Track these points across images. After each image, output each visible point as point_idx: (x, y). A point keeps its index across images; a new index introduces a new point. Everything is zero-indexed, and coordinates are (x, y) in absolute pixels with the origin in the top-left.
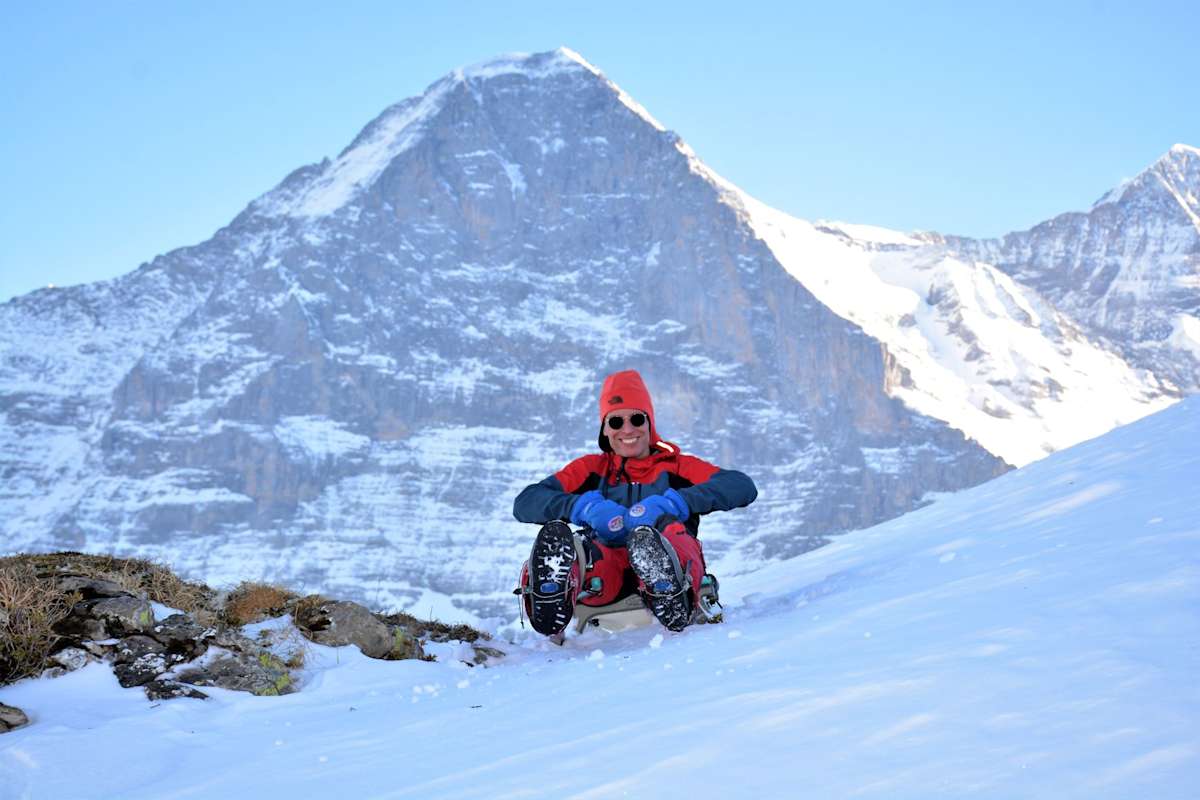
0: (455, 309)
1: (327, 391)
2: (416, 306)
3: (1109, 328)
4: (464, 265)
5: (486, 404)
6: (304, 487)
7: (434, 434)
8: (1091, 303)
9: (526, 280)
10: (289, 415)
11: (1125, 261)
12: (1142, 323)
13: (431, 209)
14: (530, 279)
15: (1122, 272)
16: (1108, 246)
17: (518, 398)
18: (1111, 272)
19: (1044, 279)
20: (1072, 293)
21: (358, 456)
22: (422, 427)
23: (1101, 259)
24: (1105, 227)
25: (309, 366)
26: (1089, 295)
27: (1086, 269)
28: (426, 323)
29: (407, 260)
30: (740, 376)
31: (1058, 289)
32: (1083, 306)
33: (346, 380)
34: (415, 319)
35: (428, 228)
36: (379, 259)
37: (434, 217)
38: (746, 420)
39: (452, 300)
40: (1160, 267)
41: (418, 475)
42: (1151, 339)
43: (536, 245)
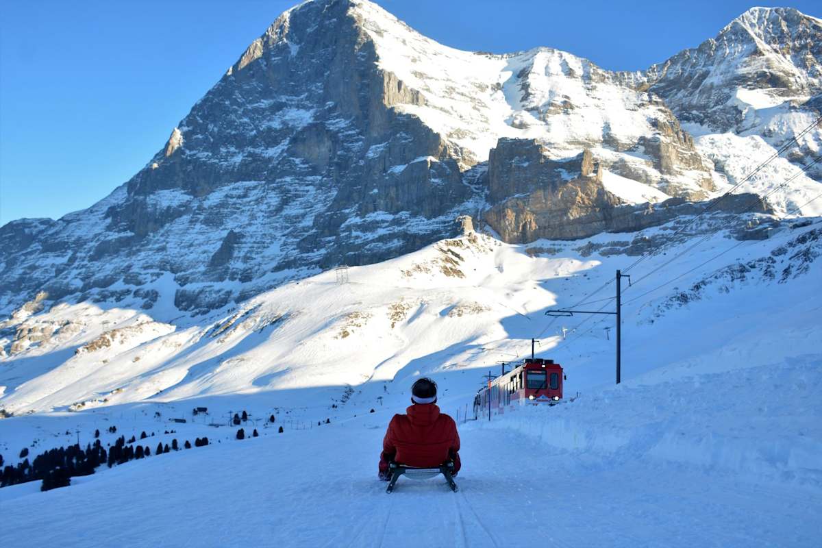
0: (249, 123)
1: (181, 175)
2: (231, 124)
3: (698, 105)
4: (262, 101)
5: (244, 169)
6: (150, 225)
7: (221, 190)
8: (691, 94)
9: (284, 101)
10: (162, 189)
11: (712, 69)
12: (716, 98)
13: (253, 76)
14: (287, 100)
15: (711, 73)
16: (705, 62)
17: (259, 163)
18: (705, 75)
19: (667, 86)
20: (682, 90)
21: (184, 206)
22: (217, 187)
23: (700, 70)
24: (705, 53)
25: (174, 163)
26: (691, 90)
27: (690, 77)
28: (233, 132)
29: (235, 102)
30: (353, 125)
31: (675, 90)
32: (687, 96)
33: (190, 167)
34: (229, 131)
35: (249, 85)
36: (221, 104)
37: (254, 80)
38: (348, 150)
39: (250, 118)
40: (731, 67)
41: (201, 212)
42: (719, 104)
43: (295, 82)
